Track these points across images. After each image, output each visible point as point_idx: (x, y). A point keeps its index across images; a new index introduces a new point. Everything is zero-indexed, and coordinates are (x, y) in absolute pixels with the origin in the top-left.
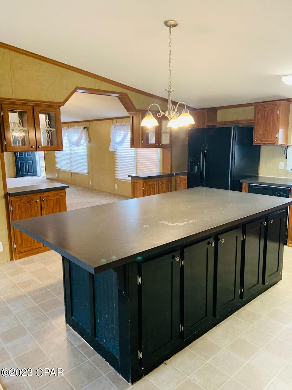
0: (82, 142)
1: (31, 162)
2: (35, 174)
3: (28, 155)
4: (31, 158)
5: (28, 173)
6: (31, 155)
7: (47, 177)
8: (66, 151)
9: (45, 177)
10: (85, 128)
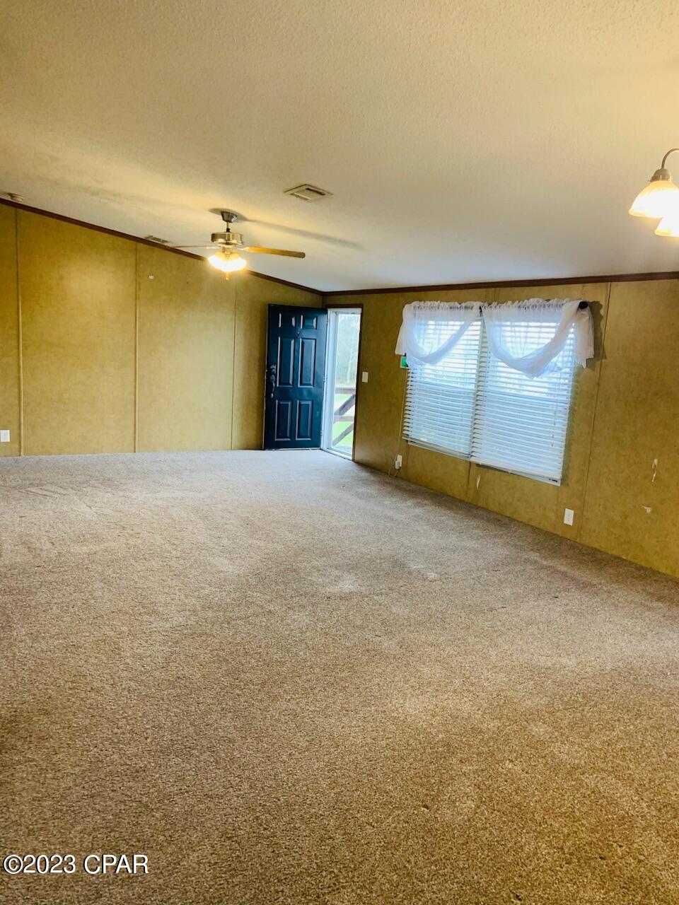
0: (557, 360)
1: (310, 403)
2: (314, 442)
3: (304, 382)
4: (309, 392)
5: (297, 439)
6: (312, 382)
7: (358, 457)
8: (459, 386)
9: (351, 458)
10: (583, 306)
